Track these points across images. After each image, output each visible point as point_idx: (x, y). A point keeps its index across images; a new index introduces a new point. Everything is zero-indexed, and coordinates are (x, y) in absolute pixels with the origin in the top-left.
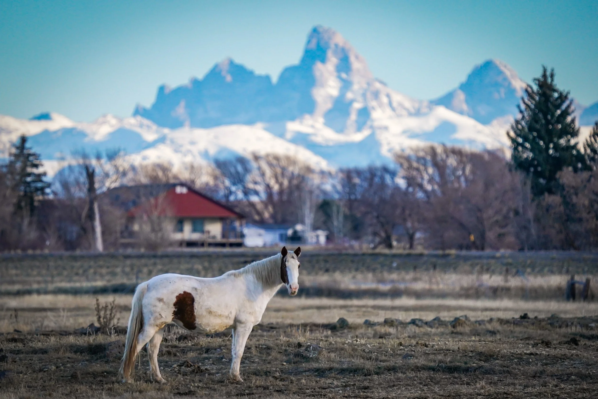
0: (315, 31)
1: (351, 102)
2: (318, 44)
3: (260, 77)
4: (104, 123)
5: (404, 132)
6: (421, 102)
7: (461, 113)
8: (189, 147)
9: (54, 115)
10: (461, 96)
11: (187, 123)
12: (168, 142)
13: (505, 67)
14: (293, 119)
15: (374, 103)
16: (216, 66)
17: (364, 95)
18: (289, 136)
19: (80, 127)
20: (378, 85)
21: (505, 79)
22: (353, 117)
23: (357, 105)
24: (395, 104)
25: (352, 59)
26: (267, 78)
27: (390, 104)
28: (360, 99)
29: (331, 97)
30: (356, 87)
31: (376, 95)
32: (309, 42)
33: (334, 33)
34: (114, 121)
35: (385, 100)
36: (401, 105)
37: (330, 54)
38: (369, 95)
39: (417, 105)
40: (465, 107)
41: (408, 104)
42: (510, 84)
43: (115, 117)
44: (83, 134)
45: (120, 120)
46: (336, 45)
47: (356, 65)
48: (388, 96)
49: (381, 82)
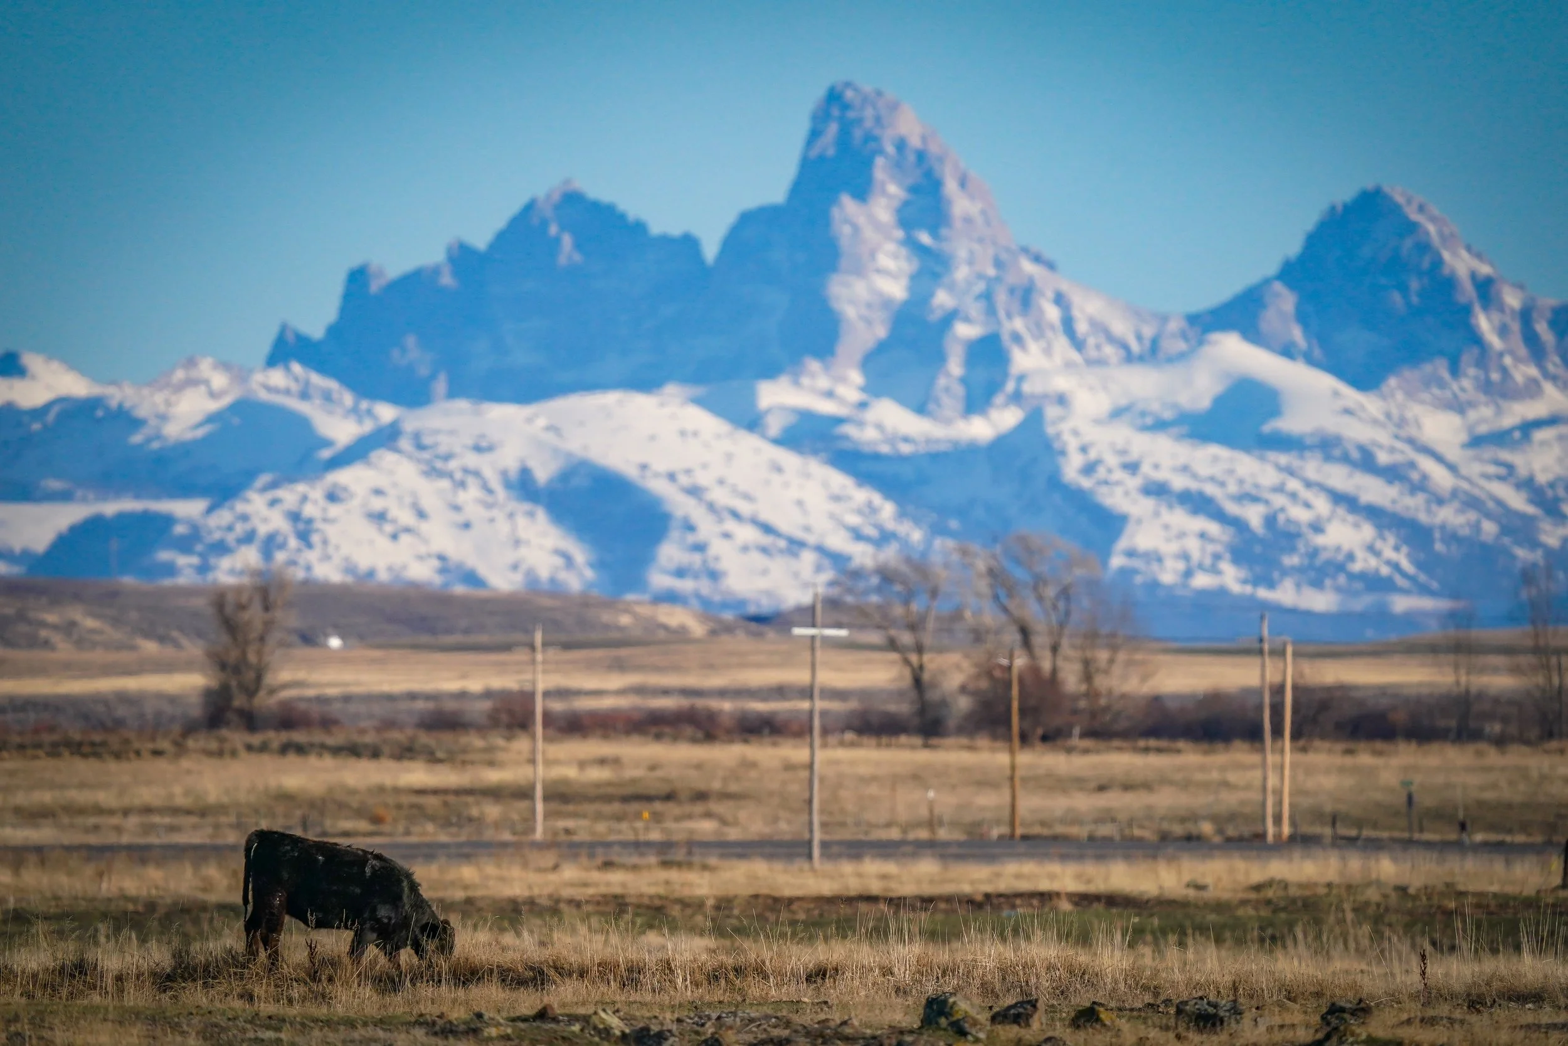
0: (834, 97)
1: (950, 318)
2: (844, 140)
3: (666, 241)
4: (191, 383)
5: (1117, 413)
6: (1164, 319)
7: (1287, 351)
8: (472, 460)
9: (32, 361)
10: (1286, 301)
11: (440, 386)
12: (405, 443)
13: (1421, 209)
14: (771, 372)
15: (1018, 324)
16: (530, 207)
17: (987, 297)
18: (775, 425)
19: (116, 395)
20: (1028, 267)
21: (1424, 247)
22: (955, 367)
23: (965, 331)
24: (1082, 327)
25: (951, 186)
26: (689, 243)
27: (1068, 325)
28: (975, 309)
29: (886, 303)
30: (962, 273)
31: (1026, 297)
32: (815, 134)
33: (894, 107)
34: (219, 380)
35: (1053, 313)
36: (1099, 327)
37: (880, 170)
38: (1002, 298)
39: (1148, 331)
40: (1297, 334)
41: (1121, 327)
42: (1438, 262)
43: (224, 366)
44: (126, 420)
45: (240, 375)
46: (901, 145)
47: (961, 205)
48: (1060, 299)
49: (1037, 259)
